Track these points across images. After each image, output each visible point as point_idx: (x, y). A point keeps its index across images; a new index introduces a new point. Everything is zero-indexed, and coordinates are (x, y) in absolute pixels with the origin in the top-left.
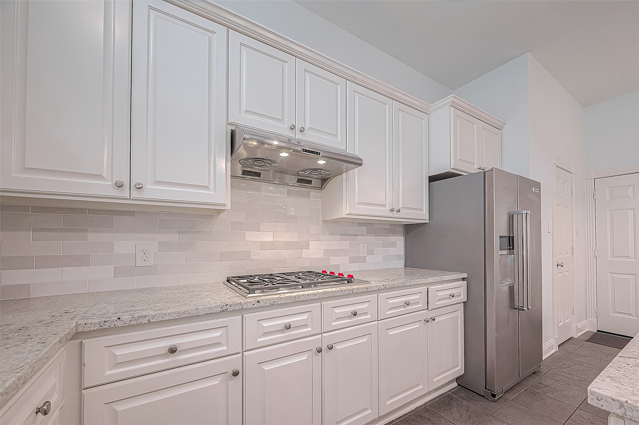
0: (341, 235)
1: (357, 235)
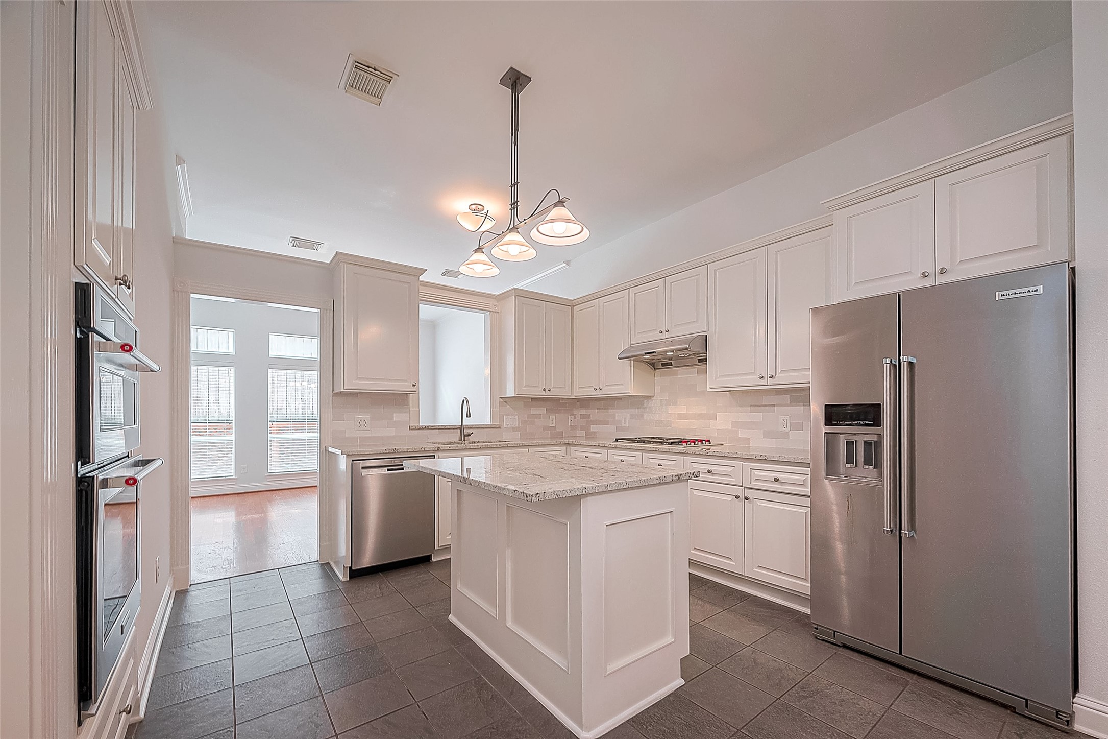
0: (751, 406)
1: (774, 406)
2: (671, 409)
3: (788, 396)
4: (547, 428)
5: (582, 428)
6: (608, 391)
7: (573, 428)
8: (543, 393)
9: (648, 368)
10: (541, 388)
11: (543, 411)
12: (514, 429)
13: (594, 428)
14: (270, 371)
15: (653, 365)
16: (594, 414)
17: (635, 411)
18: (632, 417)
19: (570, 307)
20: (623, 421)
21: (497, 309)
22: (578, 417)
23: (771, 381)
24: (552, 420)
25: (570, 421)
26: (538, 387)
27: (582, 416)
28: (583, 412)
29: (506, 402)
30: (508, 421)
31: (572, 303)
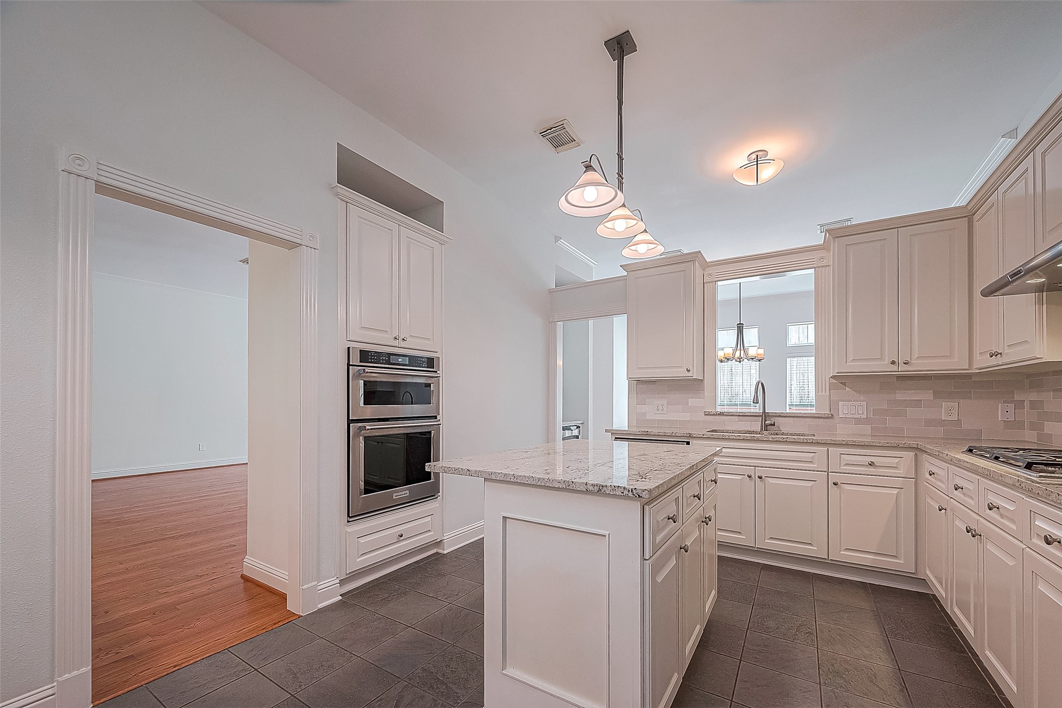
8: (896, 368)
14: (788, 360)
19: (966, 218)
24: (948, 410)
25: (1005, 412)
26: (881, 359)
27: (1034, 405)
30: (844, 409)
31: (970, 209)
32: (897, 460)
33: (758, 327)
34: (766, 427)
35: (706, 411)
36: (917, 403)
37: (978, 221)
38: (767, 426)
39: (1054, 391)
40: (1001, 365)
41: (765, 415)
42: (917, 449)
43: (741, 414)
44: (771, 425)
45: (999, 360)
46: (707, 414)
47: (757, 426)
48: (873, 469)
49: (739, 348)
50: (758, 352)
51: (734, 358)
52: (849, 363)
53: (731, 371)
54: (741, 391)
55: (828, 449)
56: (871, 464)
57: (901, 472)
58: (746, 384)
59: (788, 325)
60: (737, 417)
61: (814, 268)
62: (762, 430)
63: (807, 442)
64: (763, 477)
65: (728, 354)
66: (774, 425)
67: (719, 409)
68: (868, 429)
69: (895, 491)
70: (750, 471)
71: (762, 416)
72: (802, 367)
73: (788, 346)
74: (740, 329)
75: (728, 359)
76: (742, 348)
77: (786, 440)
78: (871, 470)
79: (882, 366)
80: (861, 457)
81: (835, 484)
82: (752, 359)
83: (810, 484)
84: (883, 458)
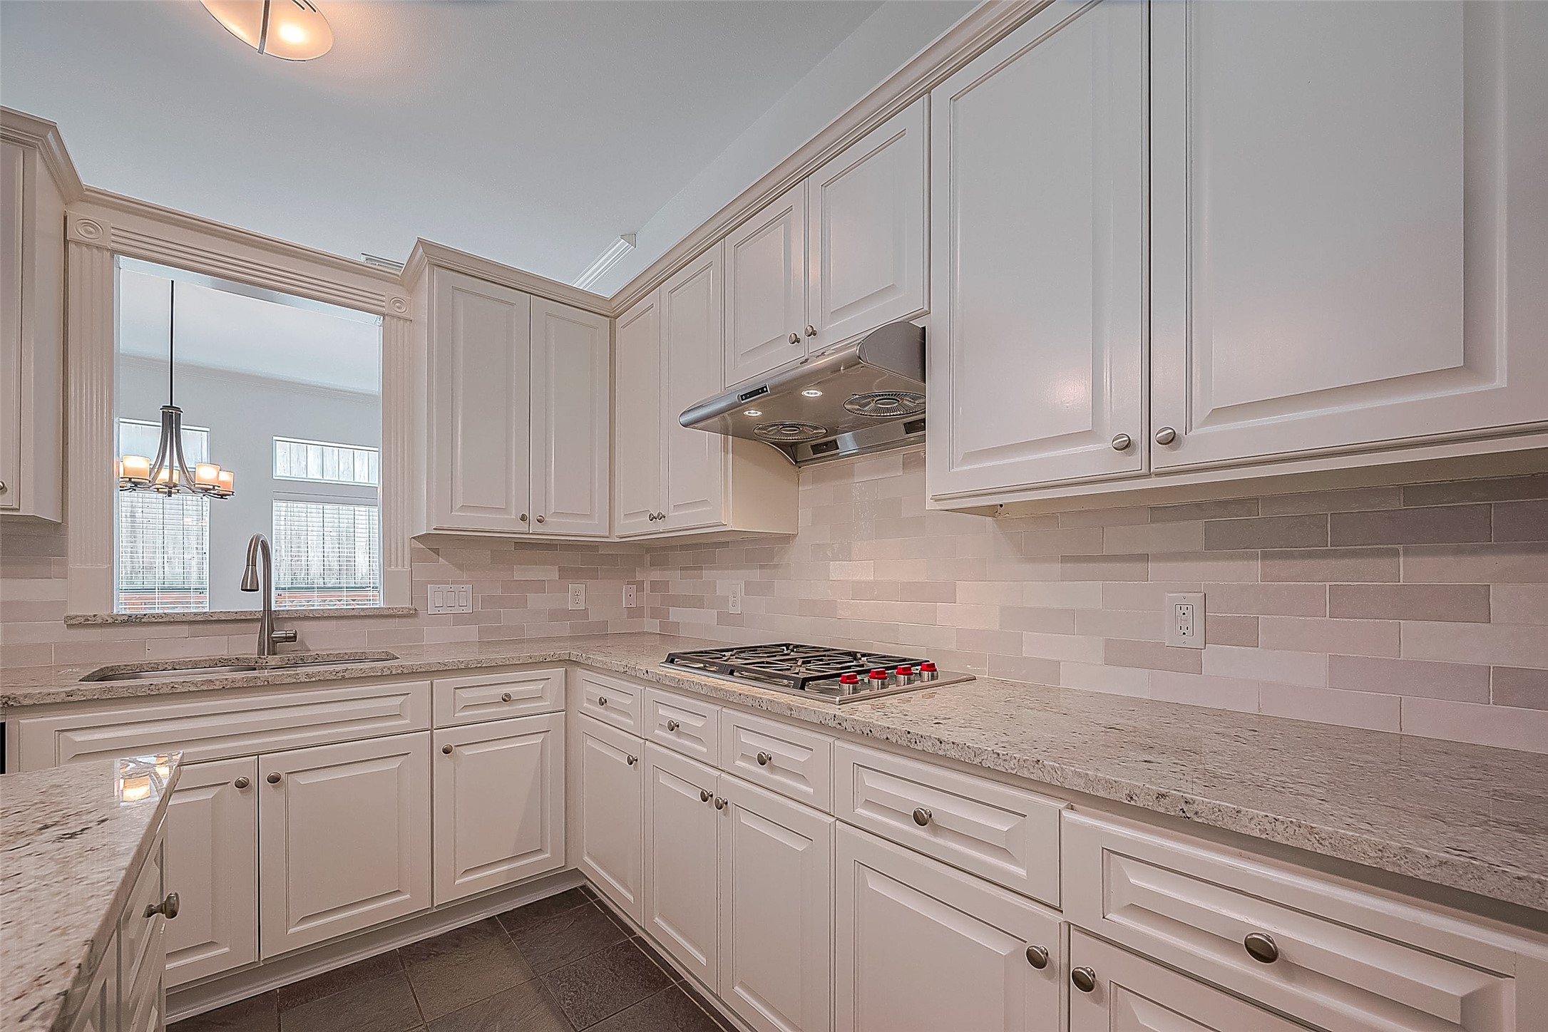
0: (1065, 559)
1: (1145, 558)
2: (839, 571)
3: (1199, 525)
4: (560, 615)
5: (655, 613)
6: (681, 521)
7: (635, 613)
8: (523, 527)
9: (781, 459)
10: (514, 515)
11: (550, 573)
12: (460, 619)
13: (675, 614)
14: (276, 503)
15: (791, 450)
16: (677, 581)
17: (755, 575)
18: (750, 588)
19: (608, 319)
20: (731, 599)
21: (403, 311)
22: (647, 586)
23: (1163, 458)
24: (576, 596)
25: (627, 596)
26: (504, 510)
27: (654, 586)
28: (656, 575)
29: (436, 551)
30: (438, 599)
31: (613, 306)
32: (541, 685)
33: (208, 430)
34: (271, 646)
35: (73, 613)
36: (539, 586)
37: (624, 327)
38: (273, 642)
39: (681, 569)
40: (661, 533)
41: (270, 618)
42: (569, 662)
43: (199, 618)
44: (287, 639)
45: (660, 526)
46: (75, 624)
47: (247, 644)
48: (508, 708)
49: (167, 462)
50: (220, 479)
51: (153, 482)
52: (456, 511)
53: (131, 516)
54: (159, 561)
55: (432, 684)
56: (506, 699)
57: (545, 704)
58: (171, 545)
59: (275, 438)
60: (186, 627)
61: (384, 315)
62: (261, 652)
63: (391, 675)
64: (283, 776)
65: (137, 471)
66: (294, 638)
67: (121, 607)
68: (472, 633)
69: (538, 740)
70: (243, 767)
71: (261, 620)
72: (296, 519)
73: (274, 478)
74: (171, 420)
75: (136, 484)
76: (176, 463)
77: (343, 677)
78: (506, 709)
79: (504, 523)
80: (487, 688)
81: (446, 751)
82: (207, 490)
83: (394, 764)
84: (522, 685)
